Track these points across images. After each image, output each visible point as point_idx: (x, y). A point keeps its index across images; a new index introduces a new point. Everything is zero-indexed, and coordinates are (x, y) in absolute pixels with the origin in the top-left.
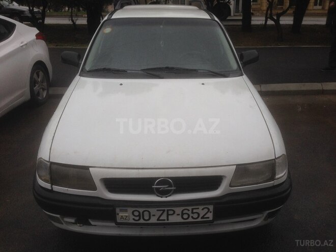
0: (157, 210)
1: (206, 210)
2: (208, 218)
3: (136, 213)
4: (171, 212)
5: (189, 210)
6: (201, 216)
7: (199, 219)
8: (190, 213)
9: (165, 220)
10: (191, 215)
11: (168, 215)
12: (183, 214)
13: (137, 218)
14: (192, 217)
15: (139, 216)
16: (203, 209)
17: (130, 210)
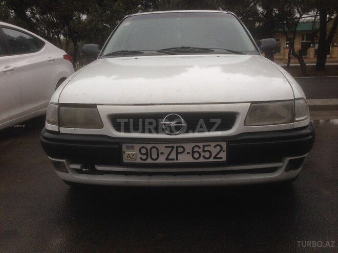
0: (166, 147)
1: (218, 148)
2: (221, 158)
3: (144, 151)
4: (180, 150)
5: (199, 148)
6: (213, 155)
7: (211, 160)
8: (201, 150)
9: (173, 160)
10: (203, 154)
11: (177, 153)
12: (193, 152)
13: (144, 157)
14: (204, 156)
15: (146, 154)
16: (215, 147)
17: (137, 147)
